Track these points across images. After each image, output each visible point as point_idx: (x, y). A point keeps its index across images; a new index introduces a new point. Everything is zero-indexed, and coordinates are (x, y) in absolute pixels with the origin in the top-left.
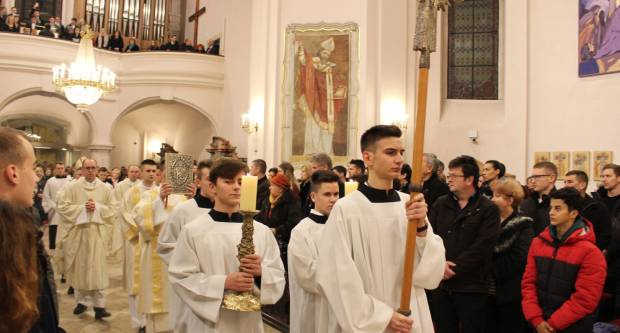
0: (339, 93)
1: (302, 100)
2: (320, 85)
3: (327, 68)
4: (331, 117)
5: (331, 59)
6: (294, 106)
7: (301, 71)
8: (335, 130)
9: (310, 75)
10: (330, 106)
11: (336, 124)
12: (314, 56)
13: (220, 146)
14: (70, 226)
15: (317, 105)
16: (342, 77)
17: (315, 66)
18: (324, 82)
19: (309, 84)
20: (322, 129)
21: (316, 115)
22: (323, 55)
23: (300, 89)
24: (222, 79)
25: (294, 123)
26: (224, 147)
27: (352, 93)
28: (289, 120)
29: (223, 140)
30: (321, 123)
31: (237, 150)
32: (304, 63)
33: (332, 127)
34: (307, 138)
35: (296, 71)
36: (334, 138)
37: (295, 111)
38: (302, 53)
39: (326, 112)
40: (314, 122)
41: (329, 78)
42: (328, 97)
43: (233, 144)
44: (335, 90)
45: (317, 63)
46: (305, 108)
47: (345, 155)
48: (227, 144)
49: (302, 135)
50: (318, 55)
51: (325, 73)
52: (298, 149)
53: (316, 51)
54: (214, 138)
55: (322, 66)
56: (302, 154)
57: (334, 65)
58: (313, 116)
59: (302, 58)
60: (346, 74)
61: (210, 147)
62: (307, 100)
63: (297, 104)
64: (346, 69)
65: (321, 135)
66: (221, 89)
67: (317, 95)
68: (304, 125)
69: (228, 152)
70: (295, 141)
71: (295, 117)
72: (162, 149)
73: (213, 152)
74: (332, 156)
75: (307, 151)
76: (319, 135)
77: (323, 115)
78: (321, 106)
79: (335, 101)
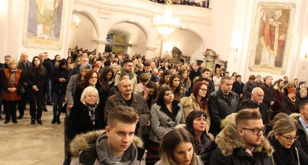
0: (282, 37)
1: (262, 39)
2: (272, 32)
3: (276, 24)
4: (276, 48)
5: (279, 20)
6: (258, 41)
7: (263, 25)
8: (277, 55)
9: (267, 27)
10: (276, 43)
11: (278, 52)
12: (270, 18)
15: (269, 42)
16: (284, 29)
17: (271, 23)
18: (274, 31)
19: (267, 31)
20: (270, 53)
21: (268, 47)
22: (275, 18)
23: (262, 34)
24: (210, 20)
25: (257, 49)
26: (213, 55)
27: (288, 38)
28: (255, 48)
29: (213, 51)
30: (270, 51)
31: (219, 57)
32: (265, 22)
33: (275, 53)
34: (263, 57)
35: (261, 25)
36: (276, 58)
37: (258, 44)
38: (265, 16)
40: (267, 50)
41: (277, 29)
42: (275, 39)
44: (279, 36)
45: (272, 22)
46: (263, 43)
47: (281, 67)
48: (215, 53)
49: (261, 55)
50: (273, 18)
51: (275, 27)
53: (272, 16)
54: (208, 50)
55: (274, 24)
56: (259, 64)
57: (280, 23)
59: (264, 19)
60: (286, 28)
61: (204, 53)
62: (265, 39)
63: (260, 40)
64: (286, 26)
66: (209, 25)
67: (270, 38)
68: (262, 51)
69: (215, 57)
70: (256, 58)
71: (258, 47)
72: (173, 49)
73: (206, 56)
74: (274, 67)
75: (262, 63)
76: (269, 56)
77: (272, 47)
78: (271, 43)
79: (279, 41)
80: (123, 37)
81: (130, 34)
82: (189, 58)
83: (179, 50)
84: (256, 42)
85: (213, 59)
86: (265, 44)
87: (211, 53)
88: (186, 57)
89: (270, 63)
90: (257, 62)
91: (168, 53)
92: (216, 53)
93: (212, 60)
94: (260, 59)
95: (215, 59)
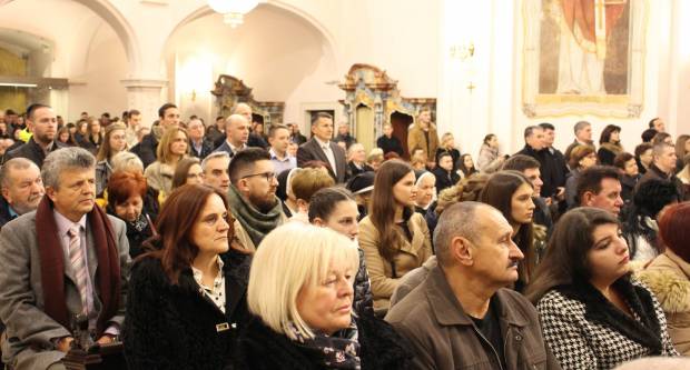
1: (555, 6)
4: (601, 32)
6: (541, 16)
8: (608, 53)
10: (599, 15)
11: (610, 45)
15: (579, 13)
20: (586, 51)
21: (577, 29)
25: (541, 42)
26: (379, 81)
29: (376, 70)
30: (585, 43)
31: (399, 86)
33: (602, 49)
34: (563, 67)
36: (606, 66)
37: (543, 23)
39: (593, 23)
40: (573, 40)
42: (596, 1)
43: (392, 76)
46: (560, 19)
47: (625, 93)
48: (383, 76)
49: (556, 61)
54: (357, 67)
56: (554, 91)
58: (573, 31)
61: (344, 81)
63: (547, 11)
65: (585, 61)
68: (557, 45)
69: (386, 88)
70: (543, 71)
71: (543, 33)
72: (218, 84)
73: (351, 90)
74: (603, 95)
75: (562, 87)
76: (582, 61)
77: (589, 29)
78: (584, 17)
79: (607, 6)
80: (26, 57)
81: (51, 45)
82: (281, 107)
83: (241, 83)
84: (536, 17)
85: (382, 96)
86: (567, 21)
87: (370, 77)
88: (269, 105)
89: (589, 82)
90: (548, 84)
91: (197, 102)
92: (388, 74)
93: (378, 99)
94: (556, 73)
95: (387, 96)
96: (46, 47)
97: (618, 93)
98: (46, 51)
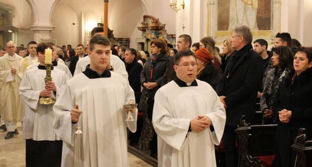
8: (259, 5)
13: (150, 23)
14: (2, 83)
20: (246, 4)
26: (154, 25)
29: (153, 18)
31: (166, 28)
33: (256, 2)
36: (258, 13)
43: (162, 22)
47: (269, 29)
48: (157, 22)
52: (223, 24)
54: (145, 17)
61: (141, 25)
65: (245, 10)
69: (158, 29)
70: (220, 17)
73: (144, 30)
75: (232, 26)
80: (3, 15)
81: (13, 8)
85: (155, 34)
92: (160, 21)
93: (153, 36)
95: (159, 34)
96: (11, 10)
97: (265, 29)
98: (10, 12)
